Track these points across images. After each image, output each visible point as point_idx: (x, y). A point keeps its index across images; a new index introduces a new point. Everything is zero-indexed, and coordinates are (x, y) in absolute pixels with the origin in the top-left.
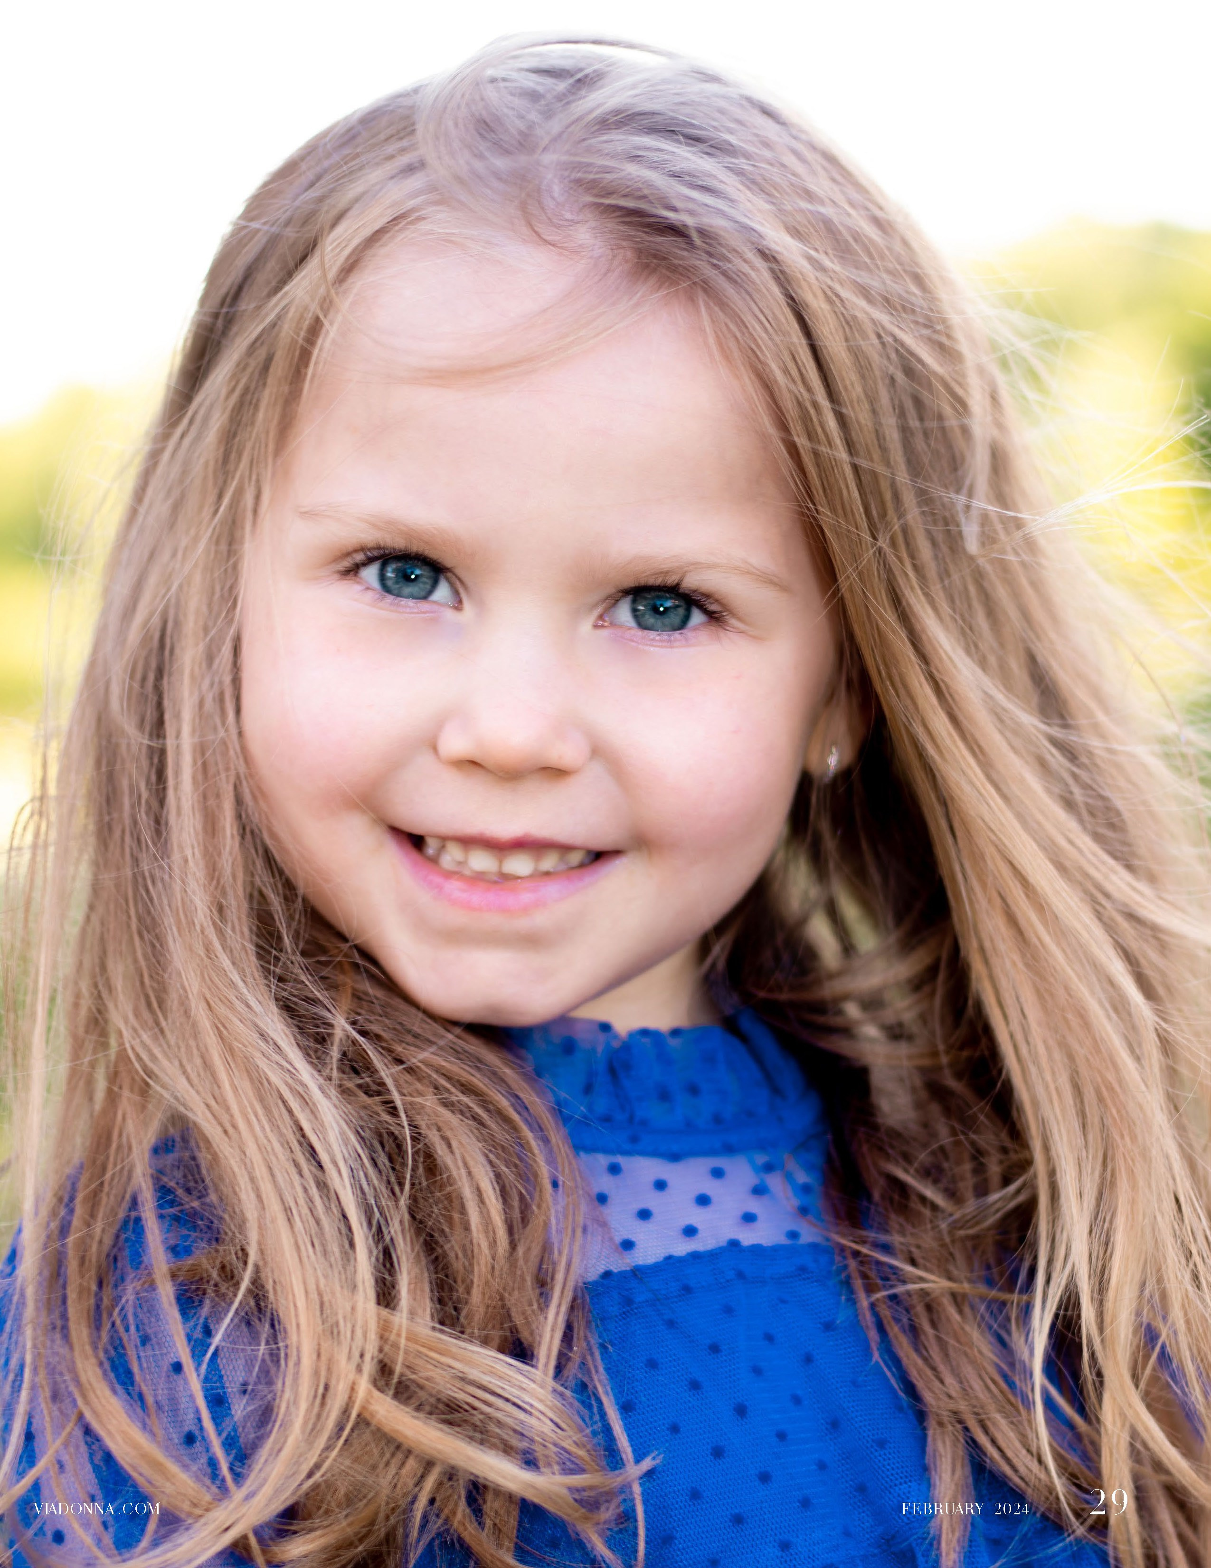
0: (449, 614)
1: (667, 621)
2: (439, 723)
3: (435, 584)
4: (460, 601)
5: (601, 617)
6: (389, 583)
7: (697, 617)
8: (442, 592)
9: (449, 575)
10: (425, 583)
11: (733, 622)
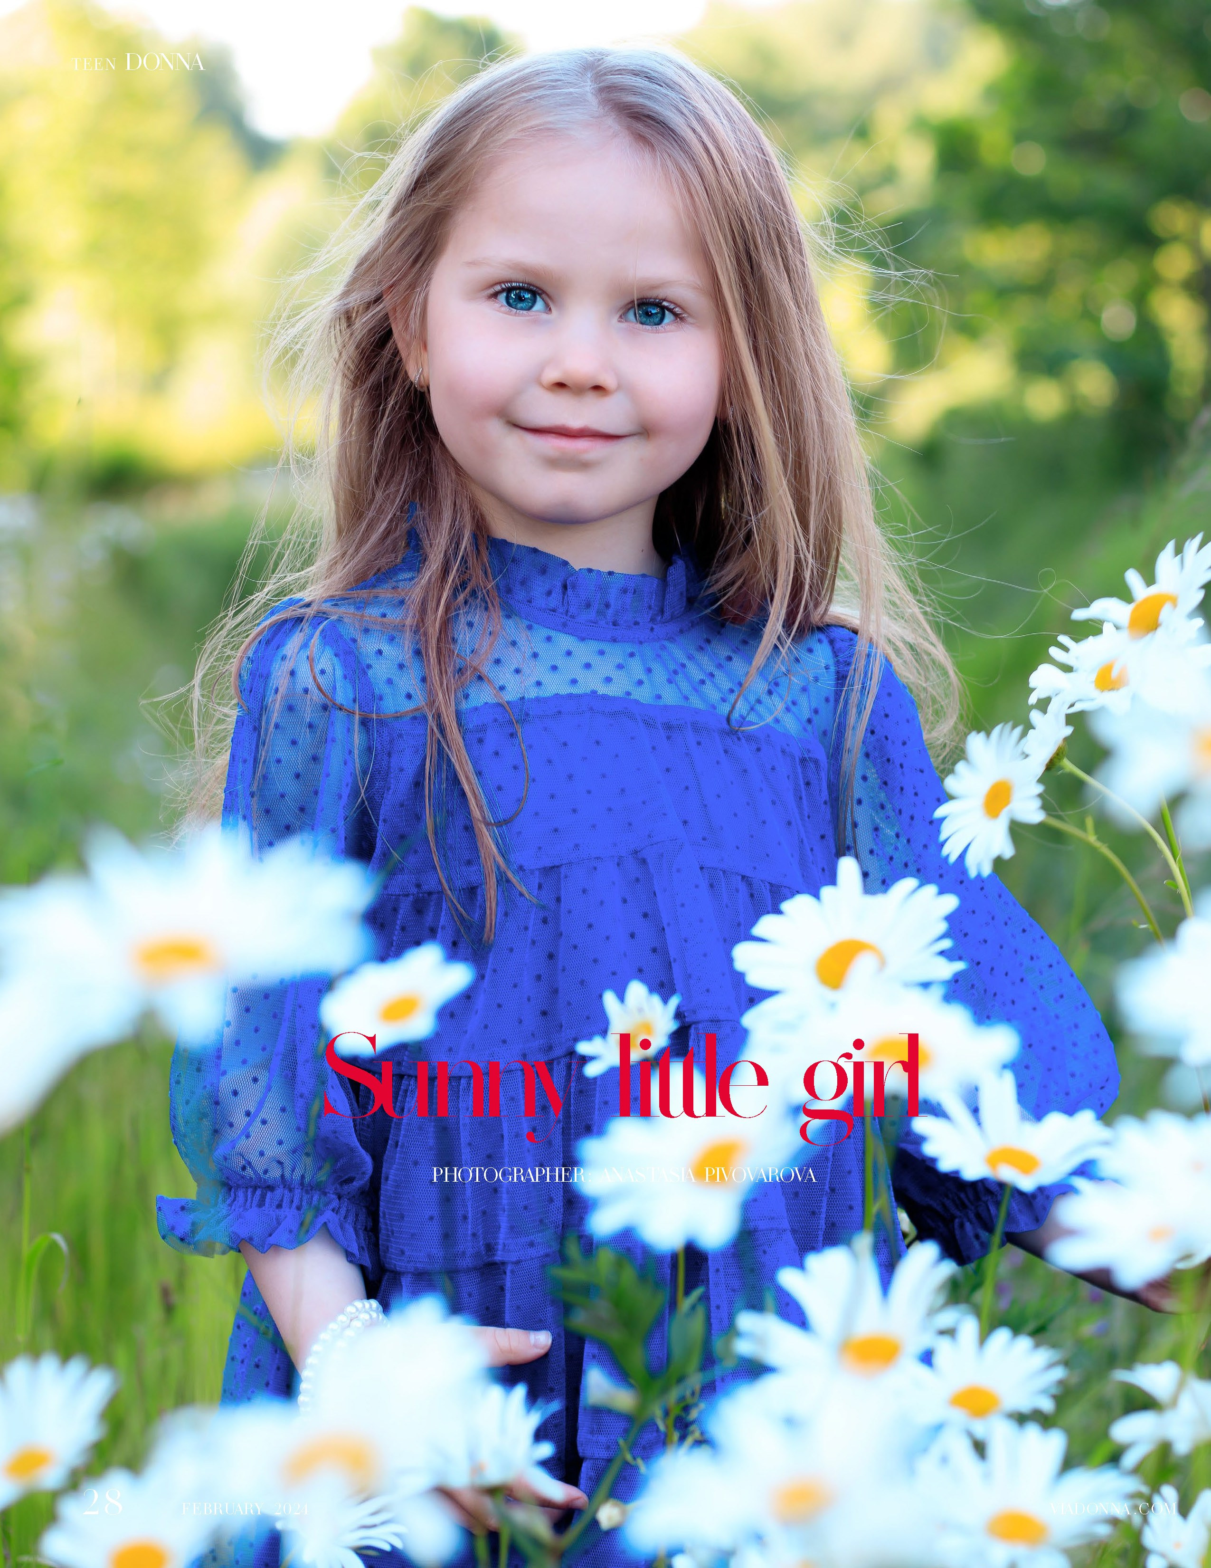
0: (545, 316)
1: (652, 320)
2: (542, 367)
3: (534, 302)
4: (550, 309)
5: (621, 317)
6: (511, 301)
7: (669, 317)
8: (539, 305)
9: (544, 296)
10: (528, 302)
11: (690, 320)
